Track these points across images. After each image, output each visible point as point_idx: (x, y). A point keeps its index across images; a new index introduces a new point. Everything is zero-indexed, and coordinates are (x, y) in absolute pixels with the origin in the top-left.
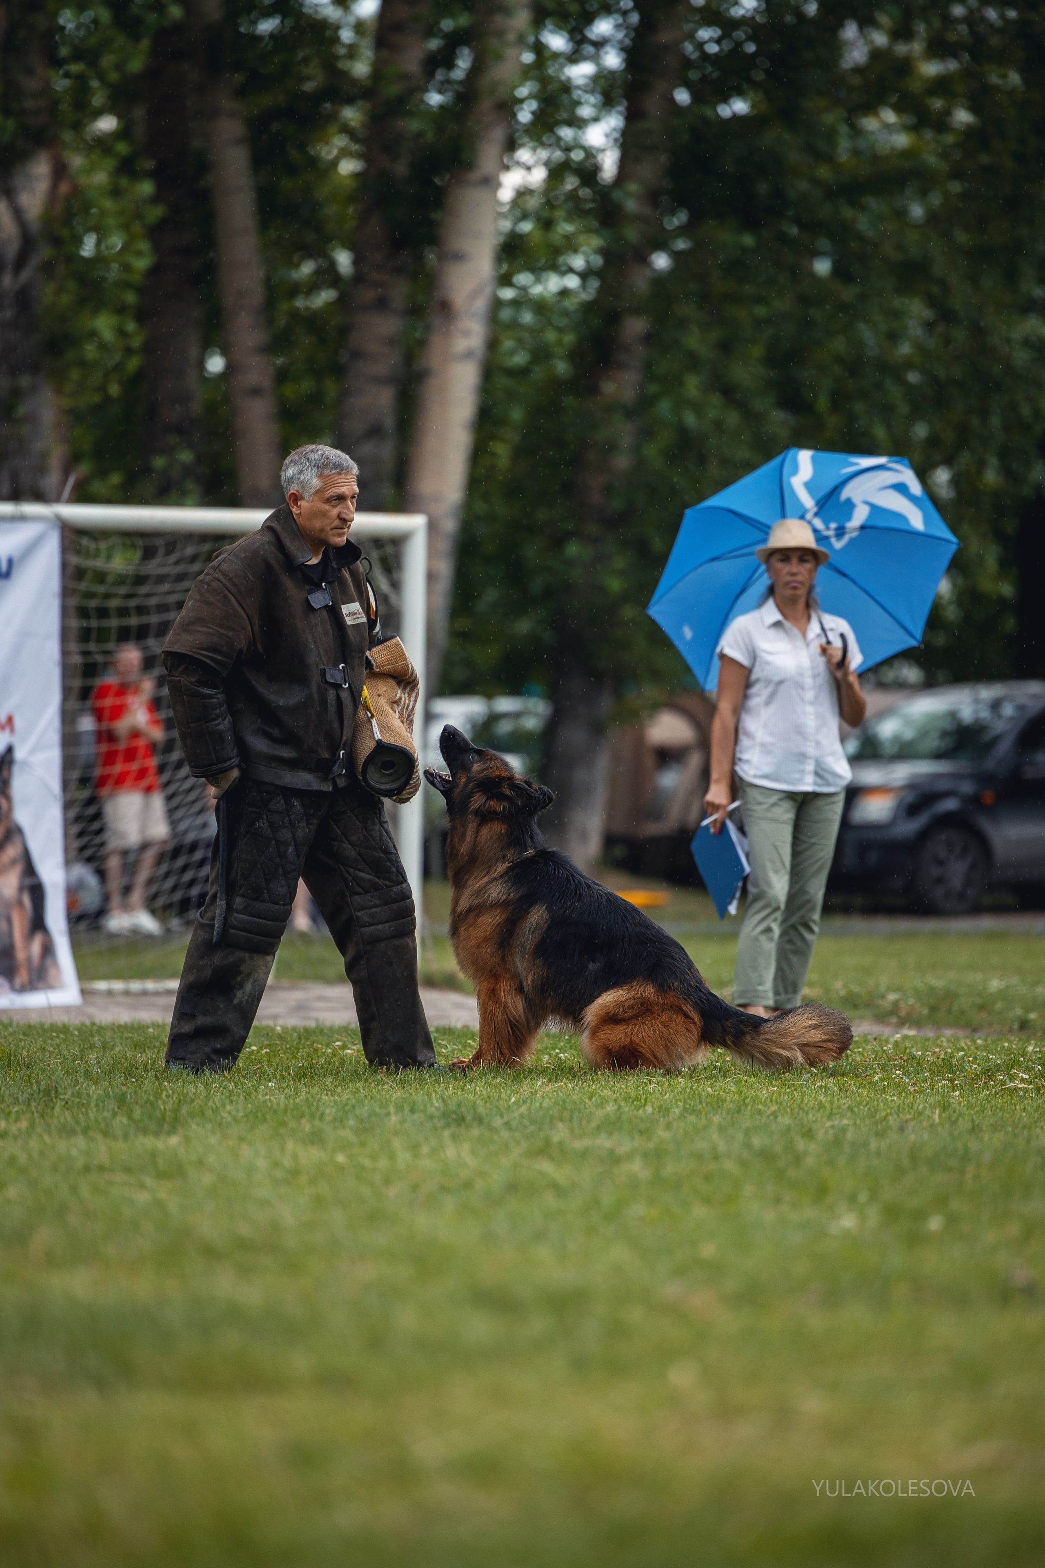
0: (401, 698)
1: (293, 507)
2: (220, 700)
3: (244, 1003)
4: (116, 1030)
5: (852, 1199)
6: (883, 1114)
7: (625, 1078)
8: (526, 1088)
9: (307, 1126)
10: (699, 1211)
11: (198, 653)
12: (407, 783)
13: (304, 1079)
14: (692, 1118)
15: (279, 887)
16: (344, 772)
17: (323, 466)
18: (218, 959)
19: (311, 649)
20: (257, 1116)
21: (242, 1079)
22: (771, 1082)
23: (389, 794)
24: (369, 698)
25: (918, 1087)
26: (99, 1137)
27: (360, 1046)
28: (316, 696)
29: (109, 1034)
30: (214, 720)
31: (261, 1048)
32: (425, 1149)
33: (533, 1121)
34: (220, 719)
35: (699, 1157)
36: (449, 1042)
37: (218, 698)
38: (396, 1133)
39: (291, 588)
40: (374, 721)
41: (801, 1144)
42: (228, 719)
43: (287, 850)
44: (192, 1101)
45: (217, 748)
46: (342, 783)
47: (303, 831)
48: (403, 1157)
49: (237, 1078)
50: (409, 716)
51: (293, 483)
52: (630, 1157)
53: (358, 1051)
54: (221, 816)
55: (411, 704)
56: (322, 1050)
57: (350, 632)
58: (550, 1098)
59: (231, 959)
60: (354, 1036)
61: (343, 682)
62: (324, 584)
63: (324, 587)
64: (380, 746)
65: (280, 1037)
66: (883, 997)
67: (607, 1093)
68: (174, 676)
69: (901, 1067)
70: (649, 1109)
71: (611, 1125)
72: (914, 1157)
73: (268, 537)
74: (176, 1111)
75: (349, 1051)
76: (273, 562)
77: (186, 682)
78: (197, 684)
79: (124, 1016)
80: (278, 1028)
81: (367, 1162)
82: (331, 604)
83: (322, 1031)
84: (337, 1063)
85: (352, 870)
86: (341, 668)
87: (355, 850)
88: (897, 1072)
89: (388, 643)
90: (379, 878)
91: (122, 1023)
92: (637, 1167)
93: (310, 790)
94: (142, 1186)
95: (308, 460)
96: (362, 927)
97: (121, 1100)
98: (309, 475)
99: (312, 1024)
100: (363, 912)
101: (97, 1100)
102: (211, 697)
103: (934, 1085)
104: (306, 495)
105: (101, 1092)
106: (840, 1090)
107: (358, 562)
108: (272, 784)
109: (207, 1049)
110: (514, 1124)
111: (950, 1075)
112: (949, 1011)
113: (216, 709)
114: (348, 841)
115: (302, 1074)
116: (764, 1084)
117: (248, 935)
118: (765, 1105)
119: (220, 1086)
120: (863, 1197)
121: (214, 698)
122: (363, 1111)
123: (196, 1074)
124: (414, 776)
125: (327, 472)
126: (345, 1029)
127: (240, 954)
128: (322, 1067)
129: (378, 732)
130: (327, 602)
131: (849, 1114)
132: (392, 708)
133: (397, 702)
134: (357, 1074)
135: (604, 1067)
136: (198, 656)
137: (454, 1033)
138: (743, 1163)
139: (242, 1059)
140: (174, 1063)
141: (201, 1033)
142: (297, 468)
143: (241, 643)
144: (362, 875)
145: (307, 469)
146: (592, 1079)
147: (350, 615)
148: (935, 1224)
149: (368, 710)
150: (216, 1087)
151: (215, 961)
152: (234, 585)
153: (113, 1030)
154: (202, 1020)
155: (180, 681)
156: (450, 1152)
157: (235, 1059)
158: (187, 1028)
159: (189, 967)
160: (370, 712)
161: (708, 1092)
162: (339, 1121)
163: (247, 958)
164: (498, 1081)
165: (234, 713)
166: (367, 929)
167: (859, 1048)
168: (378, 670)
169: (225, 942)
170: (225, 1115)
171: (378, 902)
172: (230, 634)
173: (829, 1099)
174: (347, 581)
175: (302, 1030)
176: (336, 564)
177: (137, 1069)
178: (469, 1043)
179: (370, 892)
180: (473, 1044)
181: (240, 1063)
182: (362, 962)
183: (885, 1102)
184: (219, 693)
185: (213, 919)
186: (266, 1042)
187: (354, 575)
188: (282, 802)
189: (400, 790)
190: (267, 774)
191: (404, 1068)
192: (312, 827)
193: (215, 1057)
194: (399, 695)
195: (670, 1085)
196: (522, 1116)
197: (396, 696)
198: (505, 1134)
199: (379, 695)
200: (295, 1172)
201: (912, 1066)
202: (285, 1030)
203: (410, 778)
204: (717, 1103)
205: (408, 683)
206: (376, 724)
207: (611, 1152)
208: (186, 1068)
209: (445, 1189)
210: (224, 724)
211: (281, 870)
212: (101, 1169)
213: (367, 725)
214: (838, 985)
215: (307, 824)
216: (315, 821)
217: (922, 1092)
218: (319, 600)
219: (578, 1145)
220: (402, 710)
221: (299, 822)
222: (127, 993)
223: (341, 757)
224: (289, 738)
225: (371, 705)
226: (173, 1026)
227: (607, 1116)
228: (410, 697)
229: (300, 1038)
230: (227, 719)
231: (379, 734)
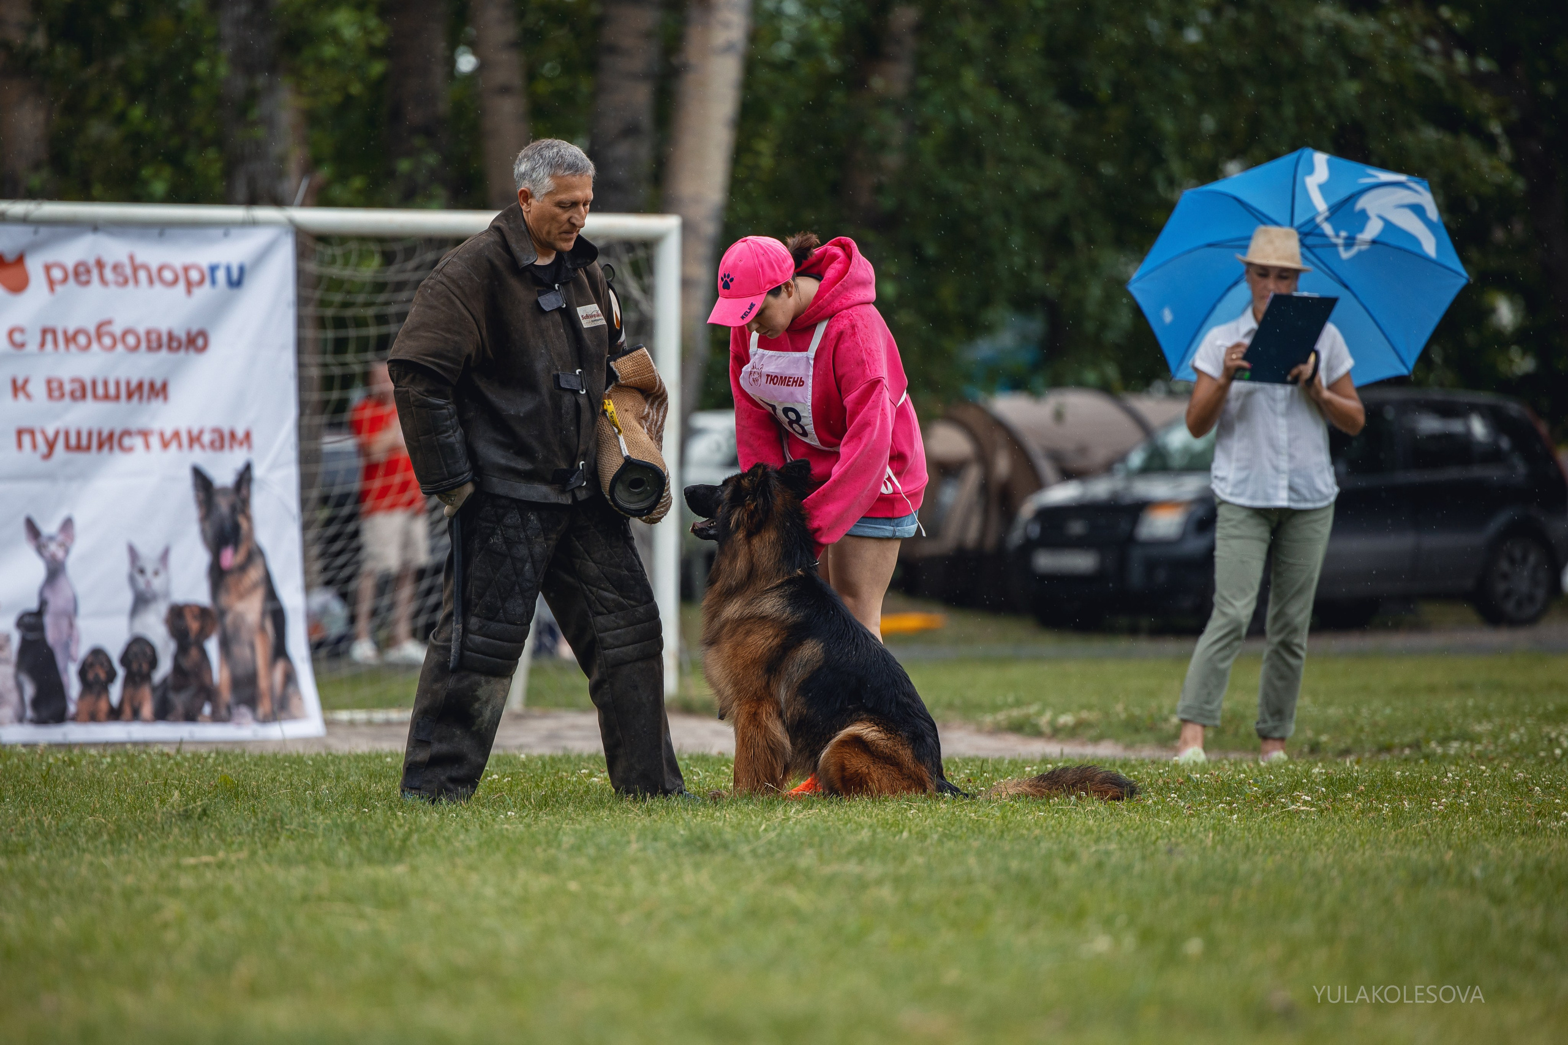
0: (649, 413)
1: (523, 205)
2: (451, 411)
3: (484, 730)
4: (352, 759)
5: (1108, 923)
6: (1153, 838)
7: (884, 805)
8: (779, 816)
9: (540, 854)
10: (947, 936)
11: (427, 361)
12: (657, 501)
13: (546, 808)
14: (950, 844)
15: (515, 606)
16: (585, 484)
17: (557, 165)
18: (451, 682)
19: (541, 354)
20: (491, 844)
21: (480, 808)
22: (1038, 807)
23: (638, 514)
24: (615, 413)
25: (1194, 810)
26: (321, 866)
27: (606, 774)
28: (548, 403)
29: (344, 763)
30: (446, 431)
31: (503, 777)
32: (664, 876)
33: (781, 848)
34: (452, 431)
35: (953, 882)
36: (701, 768)
37: (448, 409)
38: (635, 861)
39: (519, 290)
40: (621, 438)
41: (1059, 867)
42: (460, 431)
43: (524, 567)
44: (425, 830)
45: (449, 462)
46: (582, 495)
47: (540, 547)
48: (639, 887)
49: (475, 807)
50: (658, 432)
51: (524, 179)
52: (879, 882)
53: (605, 779)
54: (455, 535)
55: (660, 419)
56: (567, 778)
57: (585, 335)
58: (802, 825)
59: (466, 683)
60: (601, 764)
61: (580, 387)
62: (556, 285)
63: (557, 288)
64: (629, 463)
65: (524, 765)
66: (1166, 720)
67: (864, 819)
68: (401, 387)
69: (1177, 790)
70: (905, 834)
71: (862, 852)
72: (1178, 879)
73: (495, 237)
74: (405, 840)
75: (596, 779)
76: (497, 262)
77: (414, 392)
78: (426, 394)
79: (362, 746)
80: (523, 756)
81: (600, 889)
82: (565, 306)
83: (568, 760)
84: (581, 792)
85: (595, 589)
86: (578, 373)
87: (598, 568)
88: (1172, 795)
89: (634, 354)
90: (623, 597)
91: (359, 752)
92: (886, 893)
93: (547, 503)
94: (361, 916)
95: (542, 157)
96: (605, 649)
97: (350, 830)
98: (542, 174)
99: (560, 753)
100: (607, 634)
101: (324, 829)
102: (441, 407)
103: (1211, 809)
104: (537, 195)
105: (329, 822)
106: (1111, 814)
107: (595, 262)
108: (506, 498)
109: (443, 778)
110: (761, 851)
111: (1228, 798)
112: (1236, 734)
113: (446, 420)
114: (591, 558)
115: (543, 803)
116: (1031, 809)
117: (484, 657)
118: (1029, 829)
119: (457, 816)
120: (1121, 920)
121: (444, 408)
122: (603, 840)
123: (433, 803)
124: (664, 495)
125: (560, 172)
126: (592, 758)
127: (476, 677)
128: (565, 796)
129: (626, 448)
130: (560, 304)
131: (1117, 838)
132: (640, 423)
133: (645, 418)
134: (602, 802)
135: (862, 793)
136: (423, 363)
137: (708, 760)
138: (998, 888)
139: (482, 788)
140: (409, 793)
141: (435, 761)
142: (529, 165)
143: (469, 348)
144: (606, 594)
145: (539, 166)
146: (850, 806)
147: (587, 317)
148: (1194, 946)
149: (614, 425)
150: (452, 817)
151: (450, 685)
152: (459, 287)
153: (349, 760)
154: (438, 748)
155: (407, 392)
156: (689, 878)
157: (474, 786)
158: (423, 755)
159: (422, 692)
160: (617, 428)
161: (970, 818)
162: (577, 849)
163: (483, 681)
164: (750, 808)
165: (464, 423)
166: (610, 651)
167: (1133, 771)
168: (623, 382)
169: (463, 666)
170: (457, 844)
171: (622, 623)
172: (457, 338)
173: (1097, 824)
174: (584, 282)
175: (547, 759)
176: (571, 264)
177: (370, 799)
178: (723, 770)
179: (614, 612)
180: (726, 770)
181: (480, 792)
182: (606, 686)
183: (1157, 826)
184: (449, 403)
185: (449, 640)
186: (509, 771)
187: (591, 276)
188: (518, 516)
189: (650, 509)
190: (501, 486)
191: (651, 796)
192: (550, 542)
193: (451, 786)
194: (646, 410)
195: (931, 811)
196: (770, 843)
197: (643, 411)
198: (750, 861)
199: (627, 411)
200: (524, 900)
201: (1189, 789)
202: (530, 759)
203: (660, 496)
204: (978, 828)
205: (657, 397)
206: (623, 440)
207: (860, 878)
208: (422, 797)
209: (681, 917)
210: (455, 438)
211: (517, 588)
212: (320, 898)
213: (614, 441)
214: (1119, 708)
215: (545, 539)
216: (554, 536)
217: (1198, 816)
218: (550, 302)
219: (828, 870)
220: (650, 426)
221: (536, 537)
222: (370, 723)
223: (581, 468)
224: (522, 450)
225: (617, 420)
226: (408, 753)
227: (861, 843)
228: (658, 412)
229: (544, 766)
230: (458, 432)
231: (626, 451)
